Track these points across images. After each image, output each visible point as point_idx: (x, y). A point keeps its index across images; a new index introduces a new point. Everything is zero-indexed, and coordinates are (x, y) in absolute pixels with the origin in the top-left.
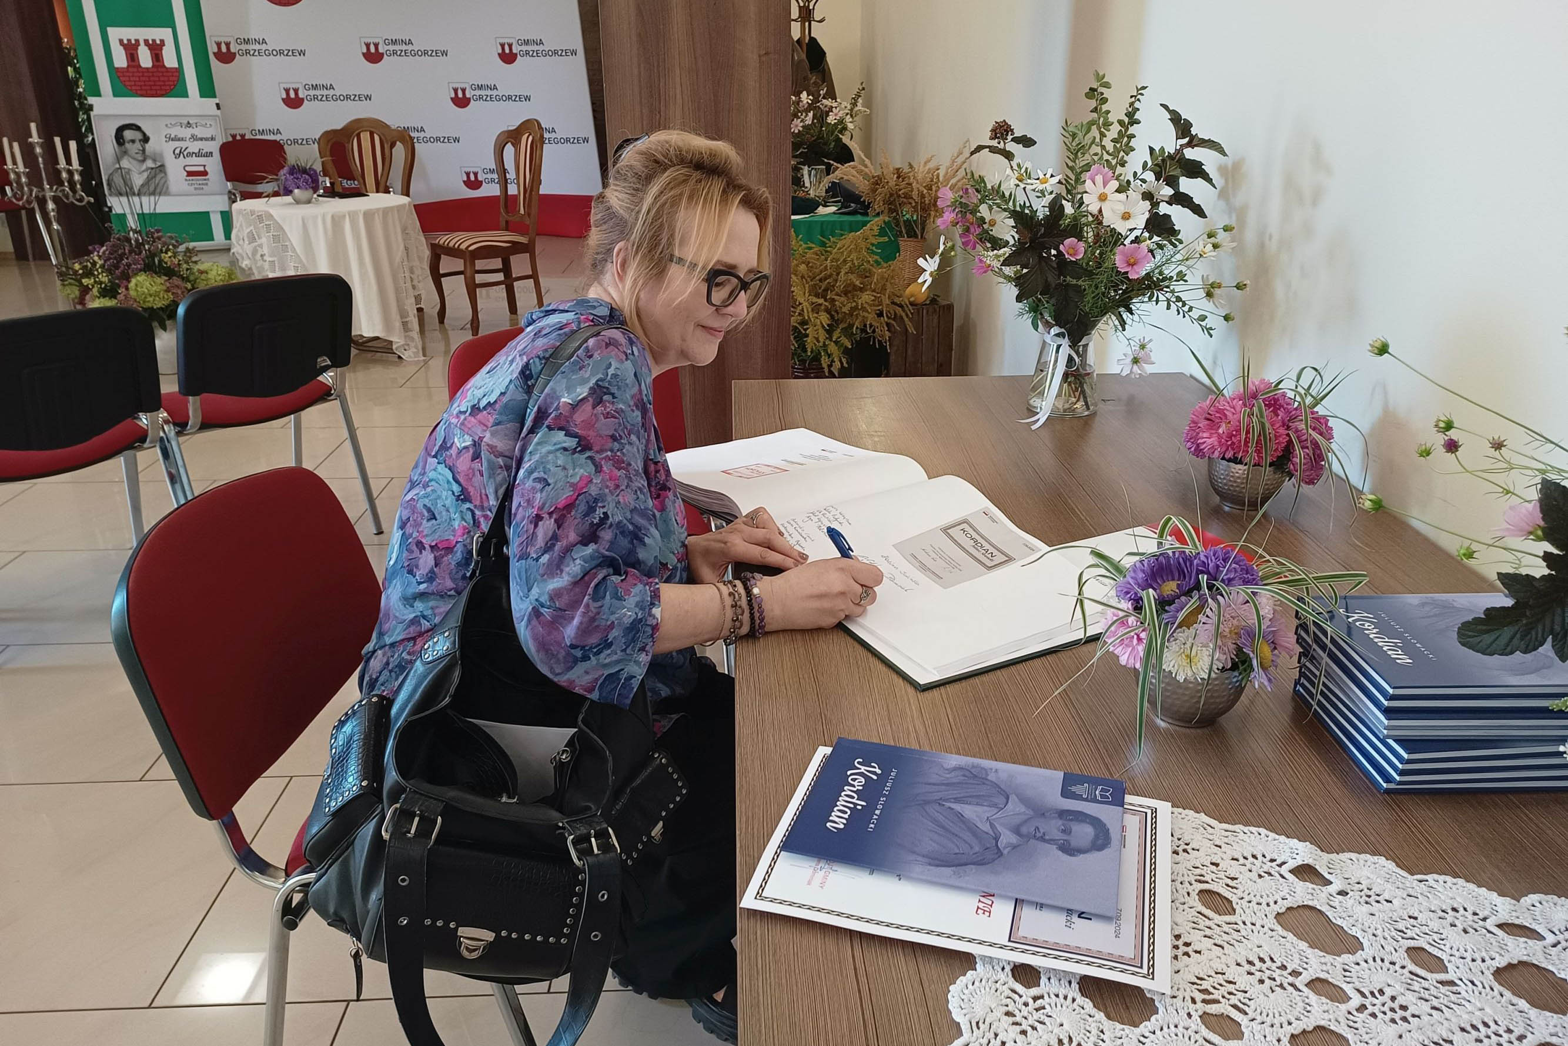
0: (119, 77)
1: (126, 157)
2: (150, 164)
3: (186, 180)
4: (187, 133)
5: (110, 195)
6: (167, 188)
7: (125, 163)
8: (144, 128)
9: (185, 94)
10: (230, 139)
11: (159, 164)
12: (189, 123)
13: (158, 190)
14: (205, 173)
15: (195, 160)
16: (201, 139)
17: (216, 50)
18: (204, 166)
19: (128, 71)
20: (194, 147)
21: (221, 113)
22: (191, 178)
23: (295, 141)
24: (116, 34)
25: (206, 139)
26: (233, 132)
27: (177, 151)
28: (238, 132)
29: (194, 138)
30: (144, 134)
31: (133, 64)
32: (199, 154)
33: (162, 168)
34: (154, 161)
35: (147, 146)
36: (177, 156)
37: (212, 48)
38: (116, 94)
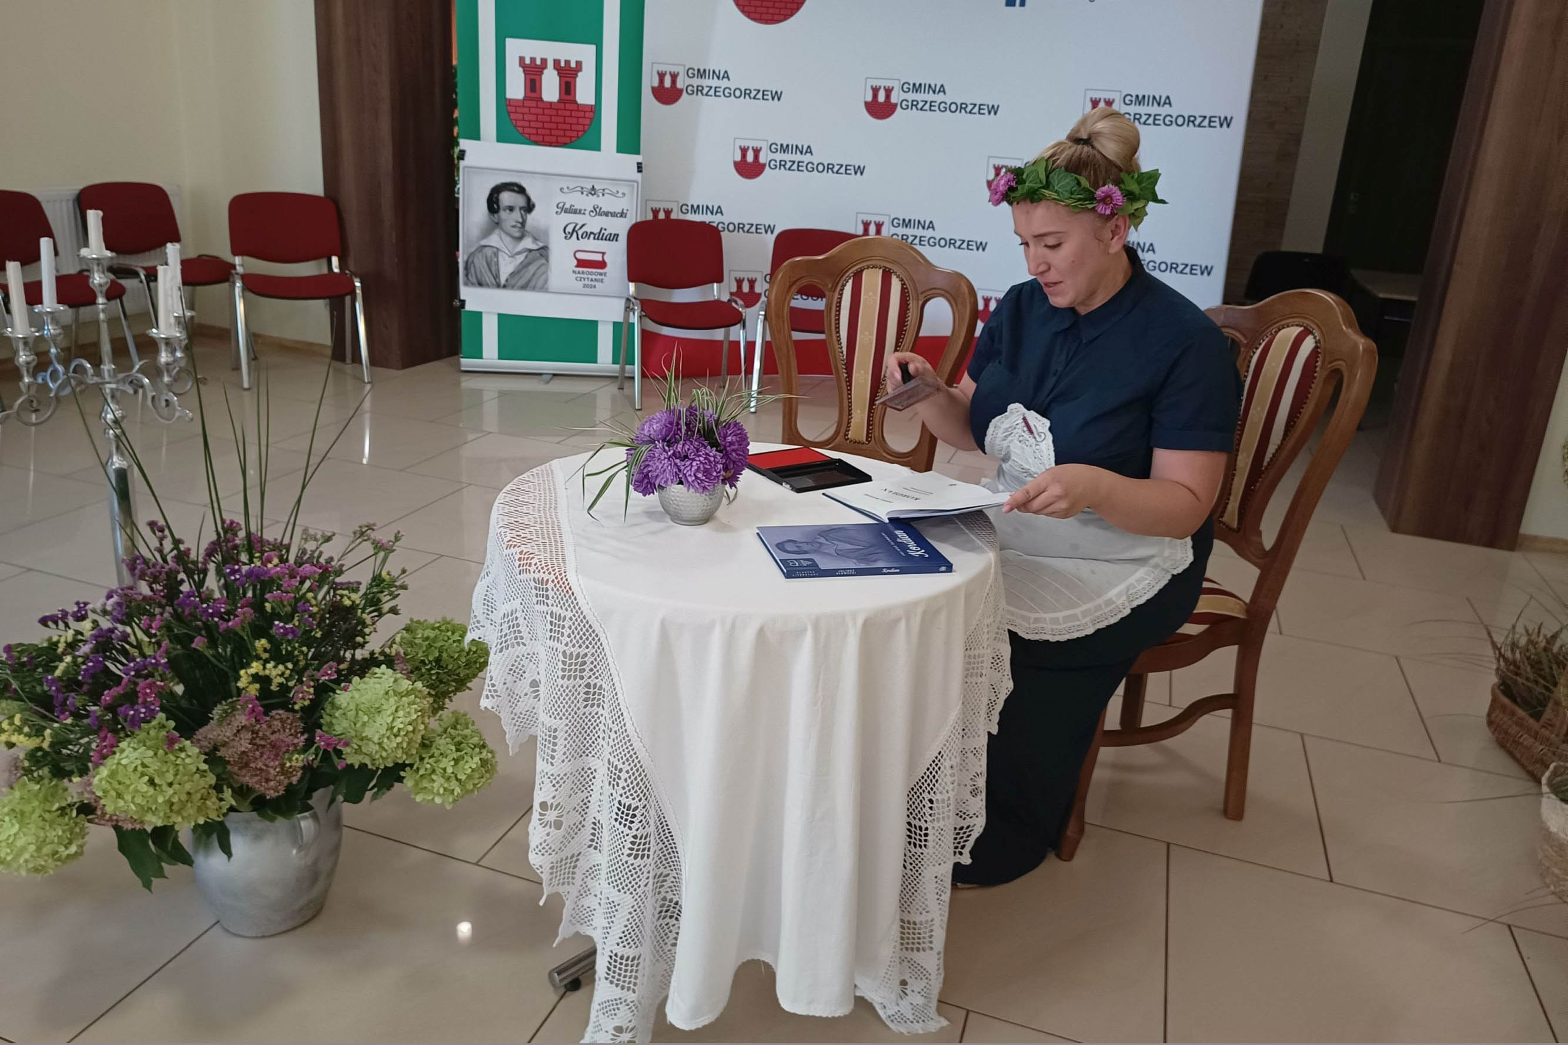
0: (509, 113)
1: (497, 231)
2: (528, 243)
3: (574, 272)
4: (586, 202)
5: (466, 284)
6: (546, 281)
7: (494, 240)
8: (530, 191)
9: (596, 146)
10: (650, 217)
11: (541, 245)
12: (593, 188)
13: (532, 284)
14: (602, 265)
15: (591, 244)
16: (606, 214)
17: (656, 84)
18: (603, 254)
19: (523, 106)
20: (594, 224)
21: (642, 177)
22: (581, 270)
23: (740, 227)
24: (518, 48)
25: (614, 215)
26: (656, 205)
27: (569, 229)
28: (662, 206)
29: (597, 211)
30: (529, 199)
31: (533, 95)
32: (599, 236)
33: (543, 252)
34: (535, 239)
35: (531, 218)
36: (568, 236)
37: (649, 80)
38: (501, 139)
